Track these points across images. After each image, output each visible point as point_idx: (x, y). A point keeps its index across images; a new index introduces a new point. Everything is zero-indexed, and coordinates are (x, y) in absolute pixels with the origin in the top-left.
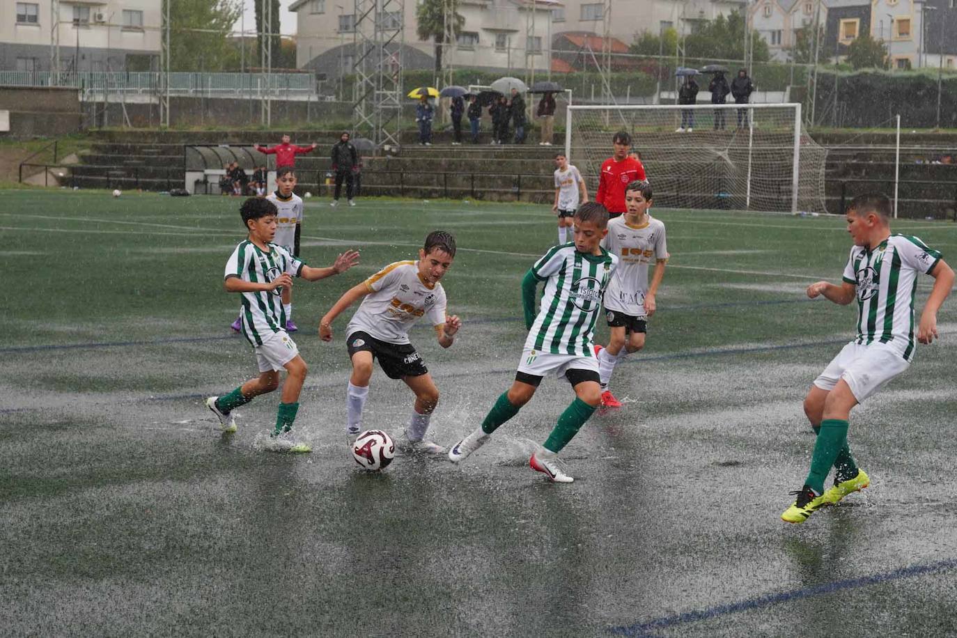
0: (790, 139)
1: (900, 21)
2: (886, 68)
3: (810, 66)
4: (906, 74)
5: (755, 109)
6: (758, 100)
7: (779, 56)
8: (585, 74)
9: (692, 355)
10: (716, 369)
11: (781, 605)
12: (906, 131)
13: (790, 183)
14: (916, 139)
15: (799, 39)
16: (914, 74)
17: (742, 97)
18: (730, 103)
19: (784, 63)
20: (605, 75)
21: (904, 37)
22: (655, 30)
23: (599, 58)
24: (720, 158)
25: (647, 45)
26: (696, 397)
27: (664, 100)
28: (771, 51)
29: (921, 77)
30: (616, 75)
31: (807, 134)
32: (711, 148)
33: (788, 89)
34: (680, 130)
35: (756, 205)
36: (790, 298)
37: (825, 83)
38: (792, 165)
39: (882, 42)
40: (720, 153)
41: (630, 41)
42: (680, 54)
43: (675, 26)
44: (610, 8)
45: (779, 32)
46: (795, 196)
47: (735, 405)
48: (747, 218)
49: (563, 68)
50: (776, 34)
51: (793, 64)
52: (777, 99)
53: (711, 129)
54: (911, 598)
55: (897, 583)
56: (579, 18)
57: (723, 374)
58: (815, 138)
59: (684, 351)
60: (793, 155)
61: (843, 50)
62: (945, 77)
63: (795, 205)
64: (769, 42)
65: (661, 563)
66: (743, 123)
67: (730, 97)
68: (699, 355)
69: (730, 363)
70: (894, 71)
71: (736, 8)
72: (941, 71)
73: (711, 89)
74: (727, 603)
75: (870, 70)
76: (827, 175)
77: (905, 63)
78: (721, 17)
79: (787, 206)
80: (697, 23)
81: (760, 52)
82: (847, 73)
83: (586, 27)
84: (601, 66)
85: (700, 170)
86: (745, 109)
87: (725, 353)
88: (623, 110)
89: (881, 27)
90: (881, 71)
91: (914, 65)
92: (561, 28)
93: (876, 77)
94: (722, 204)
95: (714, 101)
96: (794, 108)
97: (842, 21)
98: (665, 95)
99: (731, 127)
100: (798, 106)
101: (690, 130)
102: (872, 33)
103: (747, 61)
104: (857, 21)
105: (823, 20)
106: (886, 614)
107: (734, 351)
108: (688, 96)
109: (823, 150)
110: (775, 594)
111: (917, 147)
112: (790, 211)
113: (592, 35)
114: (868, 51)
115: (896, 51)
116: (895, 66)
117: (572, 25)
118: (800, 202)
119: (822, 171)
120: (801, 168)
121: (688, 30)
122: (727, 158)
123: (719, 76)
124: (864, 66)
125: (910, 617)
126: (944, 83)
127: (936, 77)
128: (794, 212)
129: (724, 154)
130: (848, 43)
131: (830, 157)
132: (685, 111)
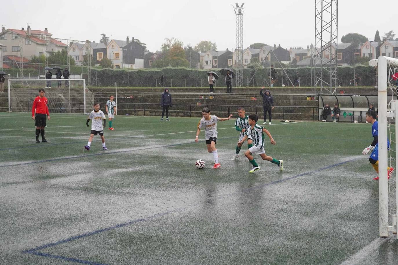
0: (82, 90)
1: (116, 53)
2: (112, 67)
3: (88, 67)
4: (119, 70)
5: (71, 81)
6: (72, 78)
7: (79, 64)
8: (14, 69)
9: (51, 160)
10: (59, 165)
11: (79, 239)
12: (119, 88)
13: (83, 104)
14: (122, 90)
15: (84, 59)
16: (121, 70)
17: (66, 77)
18: (63, 78)
19: (80, 66)
20: (21, 70)
21: (117, 58)
22: (37, 55)
23: (18, 64)
24: (60, 97)
25: (35, 60)
26: (53, 174)
27: (41, 78)
28: (76, 62)
29: (123, 71)
30: (25, 69)
31: (88, 89)
32: (57, 93)
33: (82, 74)
34: (47, 87)
35: (73, 111)
36: (83, 141)
37: (93, 73)
38: (83, 99)
39: (111, 60)
40: (60, 95)
41: (29, 59)
42: (46, 63)
43: (44, 54)
44: (22, 48)
45: (78, 56)
46: (85, 109)
47: (65, 176)
48: (70, 116)
49: (7, 67)
50: (77, 57)
51: (83, 66)
52: (78, 78)
53: (57, 87)
54: (120, 234)
55: (116, 229)
56: (12, 51)
57: (61, 166)
58: (91, 90)
59: (49, 159)
60: (83, 95)
61: (98, 62)
62: (130, 71)
63: (85, 111)
64: (75, 59)
65: (40, 228)
66: (67, 85)
67: (62, 77)
68: (54, 160)
69: (64, 162)
70: (115, 69)
71: (64, 48)
72: (129, 69)
73: (56, 74)
74: (62, 240)
75: (107, 69)
76: (94, 101)
77: (118, 66)
78: (59, 52)
79: (83, 112)
80: (51, 53)
81: (72, 62)
82: (100, 70)
83: (14, 54)
84: (20, 67)
85: (54, 100)
86: (68, 81)
87: (62, 159)
88: (27, 81)
89: (110, 55)
90: (111, 69)
91: (121, 67)
92: (5, 54)
93: (109, 71)
94: (62, 111)
95: (57, 78)
96: (83, 80)
97: (98, 53)
98: (42, 76)
99: (63, 86)
100: (84, 80)
101: (50, 87)
102: (107, 57)
103: (69, 65)
104: (103, 53)
105: (92, 53)
106: (113, 240)
107: (65, 159)
108: (49, 76)
109: (93, 94)
110: (77, 236)
111: (122, 93)
112: (84, 113)
113: (16, 56)
114: (106, 63)
115: (115, 63)
116: (115, 67)
117: (9, 53)
118: (86, 110)
119: (93, 100)
120: (86, 99)
121: (48, 55)
122: (62, 96)
123: (59, 70)
124: (106, 67)
125: (120, 240)
126: (130, 73)
127: (127, 71)
128: (85, 113)
129: (61, 95)
130: (100, 60)
131: (95, 96)
132: (48, 82)
